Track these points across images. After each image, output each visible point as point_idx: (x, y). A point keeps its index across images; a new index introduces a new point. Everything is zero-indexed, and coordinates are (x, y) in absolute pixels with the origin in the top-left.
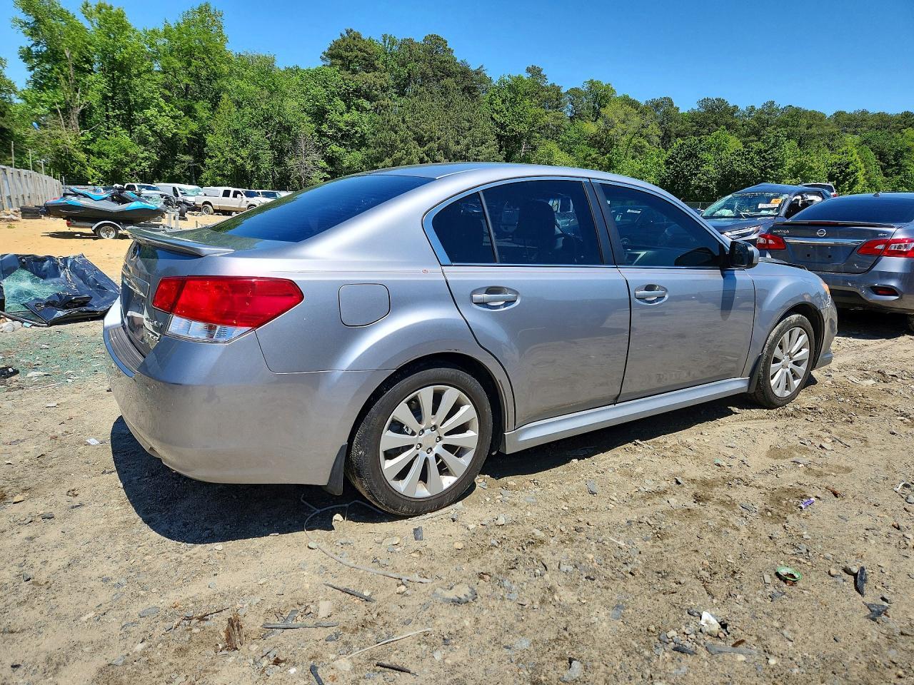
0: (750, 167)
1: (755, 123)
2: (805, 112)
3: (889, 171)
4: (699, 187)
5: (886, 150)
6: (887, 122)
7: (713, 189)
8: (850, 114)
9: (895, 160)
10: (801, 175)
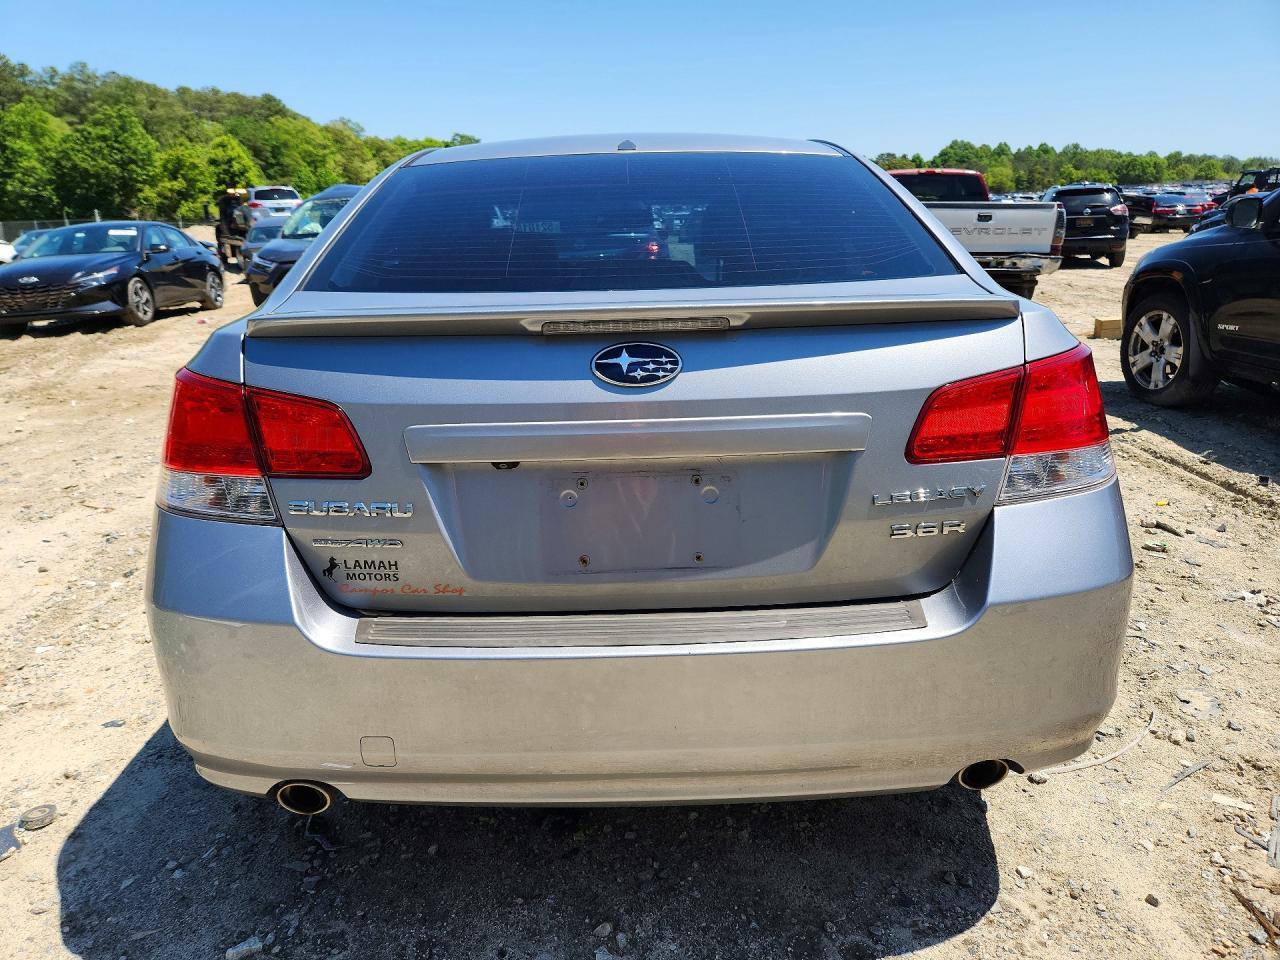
0: (104, 163)
1: (66, 95)
2: (140, 84)
3: (271, 172)
4: (23, 196)
5: (259, 144)
6: (246, 106)
7: (51, 200)
8: (197, 93)
9: (274, 157)
10: (182, 175)
